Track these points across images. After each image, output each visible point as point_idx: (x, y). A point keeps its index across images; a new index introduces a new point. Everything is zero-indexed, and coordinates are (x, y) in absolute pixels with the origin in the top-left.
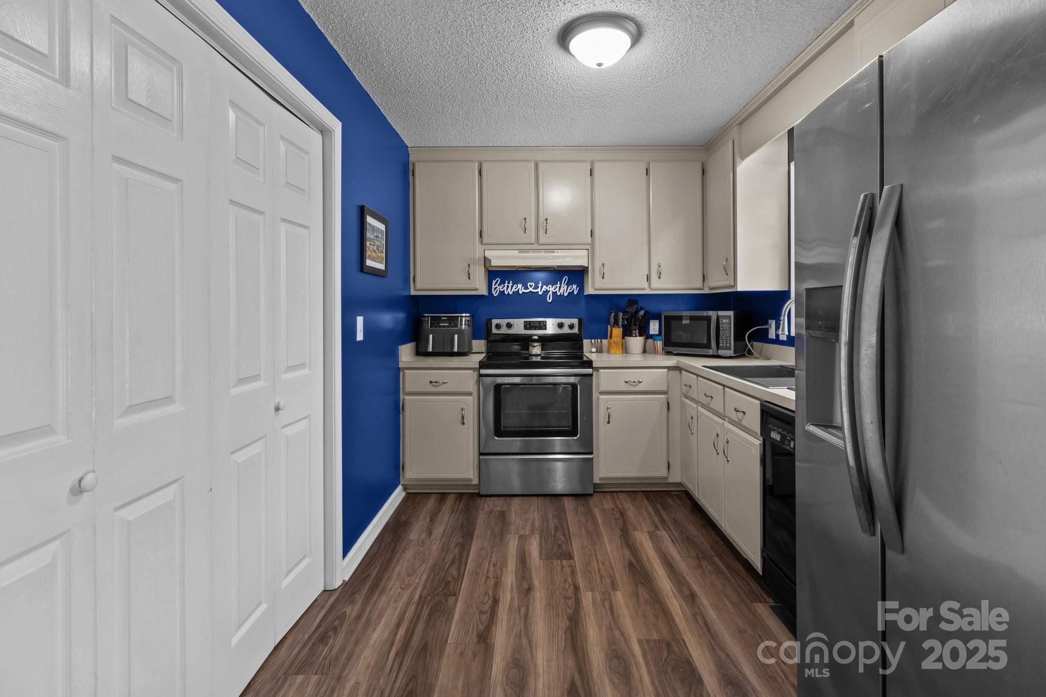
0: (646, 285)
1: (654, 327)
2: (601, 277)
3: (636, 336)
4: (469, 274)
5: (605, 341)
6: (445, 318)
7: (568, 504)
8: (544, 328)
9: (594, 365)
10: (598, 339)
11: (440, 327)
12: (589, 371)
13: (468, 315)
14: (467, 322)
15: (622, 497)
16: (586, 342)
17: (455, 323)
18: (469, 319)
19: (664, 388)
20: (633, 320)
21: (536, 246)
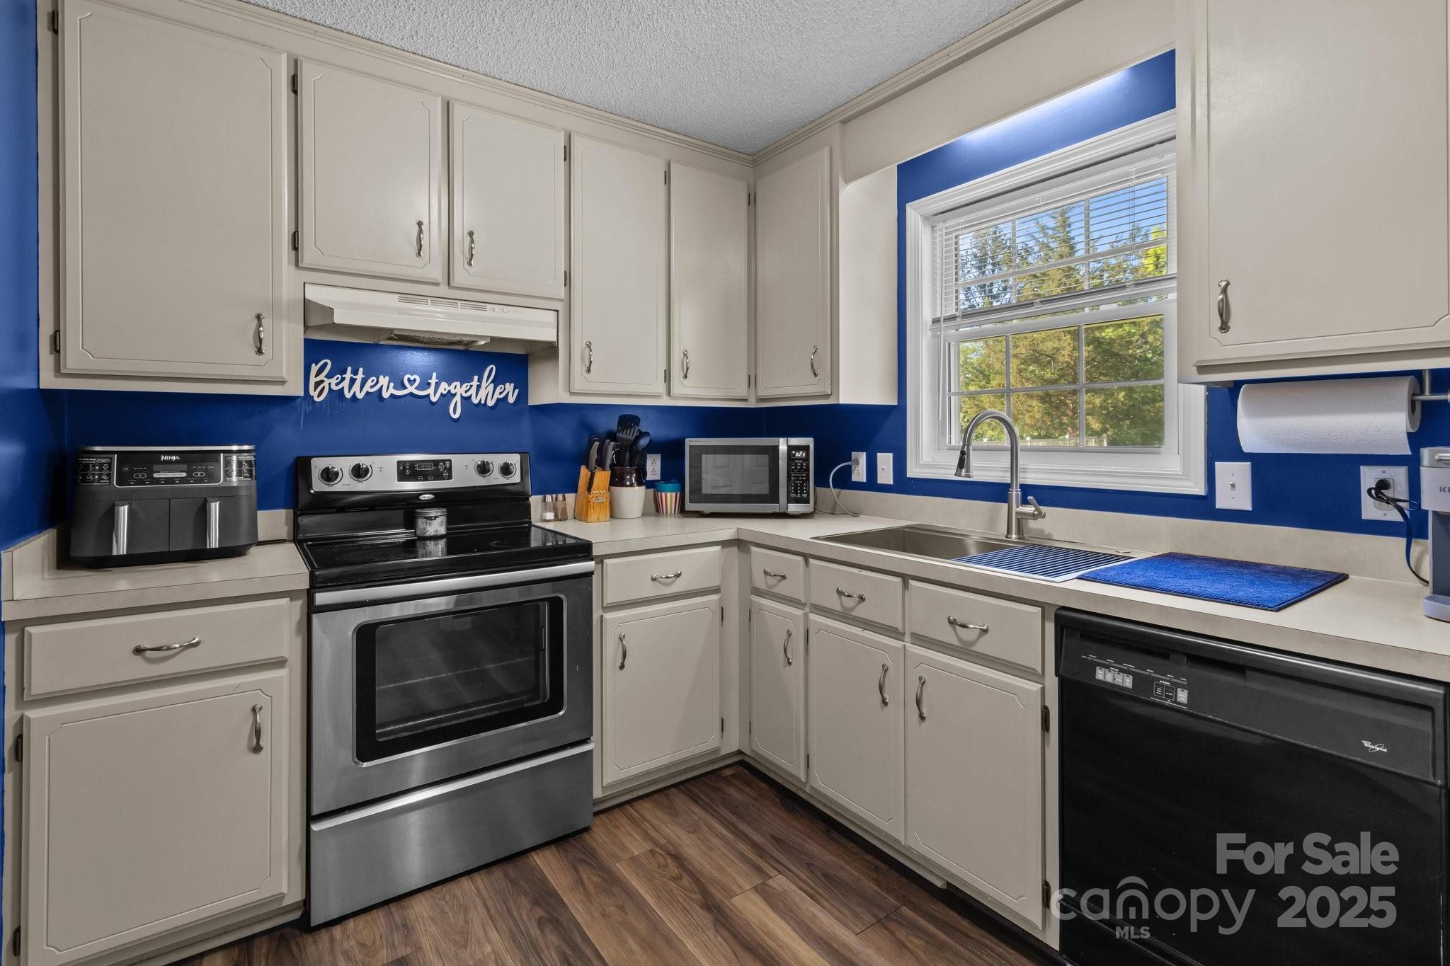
0: (661, 387)
1: (654, 467)
2: (584, 369)
3: (632, 485)
4: (261, 341)
5: (570, 497)
6: (174, 458)
7: (548, 865)
8: (446, 474)
9: (595, 552)
10: (557, 492)
11: (158, 481)
12: (587, 565)
13: (246, 447)
14: (245, 467)
15: (646, 809)
16: (535, 500)
17: (206, 471)
18: (252, 458)
19: (715, 582)
20: (628, 455)
21: (443, 290)
